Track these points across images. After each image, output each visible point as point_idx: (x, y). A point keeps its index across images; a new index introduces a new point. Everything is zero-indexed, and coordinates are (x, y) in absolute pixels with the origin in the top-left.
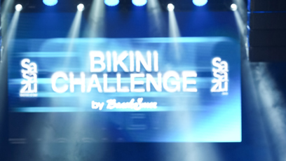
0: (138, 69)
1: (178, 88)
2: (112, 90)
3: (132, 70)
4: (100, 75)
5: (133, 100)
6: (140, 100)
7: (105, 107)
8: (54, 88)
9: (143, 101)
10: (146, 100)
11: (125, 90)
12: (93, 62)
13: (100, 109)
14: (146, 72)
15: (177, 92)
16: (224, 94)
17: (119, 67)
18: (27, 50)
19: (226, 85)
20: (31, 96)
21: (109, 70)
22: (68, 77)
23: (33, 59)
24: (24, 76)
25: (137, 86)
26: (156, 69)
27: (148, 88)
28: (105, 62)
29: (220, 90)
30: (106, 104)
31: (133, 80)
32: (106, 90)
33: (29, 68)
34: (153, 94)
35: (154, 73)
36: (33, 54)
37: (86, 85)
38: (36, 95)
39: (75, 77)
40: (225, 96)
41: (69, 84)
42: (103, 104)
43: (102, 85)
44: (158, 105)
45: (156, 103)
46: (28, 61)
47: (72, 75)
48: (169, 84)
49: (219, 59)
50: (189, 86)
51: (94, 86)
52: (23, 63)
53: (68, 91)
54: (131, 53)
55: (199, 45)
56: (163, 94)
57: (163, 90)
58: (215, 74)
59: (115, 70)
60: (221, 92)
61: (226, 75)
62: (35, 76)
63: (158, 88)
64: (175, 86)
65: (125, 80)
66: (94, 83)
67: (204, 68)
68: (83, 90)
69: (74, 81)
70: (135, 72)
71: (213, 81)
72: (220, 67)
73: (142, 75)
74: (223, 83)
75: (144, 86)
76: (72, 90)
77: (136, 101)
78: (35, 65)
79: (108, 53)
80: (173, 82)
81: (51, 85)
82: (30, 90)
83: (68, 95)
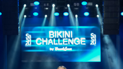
0: (66, 37)
1: (79, 43)
2: (57, 44)
3: (63, 37)
4: (53, 39)
5: (64, 47)
6: (66, 47)
7: (54, 50)
8: (37, 43)
9: (67, 48)
10: (68, 47)
11: (61, 44)
12: (50, 35)
13: (53, 50)
14: (68, 38)
15: (79, 45)
16: (95, 45)
17: (59, 36)
18: (28, 30)
19: (95, 42)
20: (29, 46)
21: (56, 37)
22: (42, 40)
23: (30, 34)
24: (27, 39)
25: (65, 43)
26: (72, 37)
27: (69, 44)
28: (54, 34)
29: (93, 44)
30: (55, 49)
31: (64, 41)
32: (55, 44)
33: (28, 37)
34: (71, 46)
35: (71, 39)
36: (30, 32)
37: (48, 42)
38: (31, 46)
39: (44, 40)
40: (95, 46)
41: (42, 42)
42: (53, 49)
43: (53, 42)
44: (72, 49)
45: (71, 49)
46: (28, 34)
47: (43, 39)
48: (76, 42)
49: (93, 34)
50: (83, 43)
51: (51, 43)
52: (26, 35)
53: (42, 44)
54: (63, 32)
55: (86, 29)
56: (74, 46)
57: (74, 44)
58: (92, 39)
59: (58, 37)
60: (94, 45)
61: (95, 39)
62: (31, 39)
63: (72, 43)
64: (78, 43)
65: (61, 40)
66: (51, 42)
67: (88, 37)
68: (47, 44)
69: (43, 41)
70: (64, 38)
71: (91, 41)
72: (93, 36)
73: (67, 39)
74: (94, 42)
75: (67, 43)
76: (43, 44)
77: (65, 48)
78: (30, 36)
79: (55, 32)
80: (77, 42)
81: (36, 42)
82: (29, 44)
83: (42, 46)
